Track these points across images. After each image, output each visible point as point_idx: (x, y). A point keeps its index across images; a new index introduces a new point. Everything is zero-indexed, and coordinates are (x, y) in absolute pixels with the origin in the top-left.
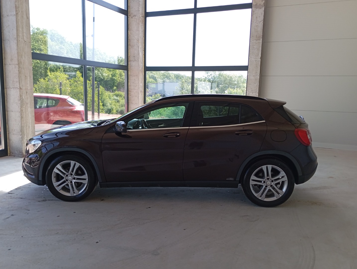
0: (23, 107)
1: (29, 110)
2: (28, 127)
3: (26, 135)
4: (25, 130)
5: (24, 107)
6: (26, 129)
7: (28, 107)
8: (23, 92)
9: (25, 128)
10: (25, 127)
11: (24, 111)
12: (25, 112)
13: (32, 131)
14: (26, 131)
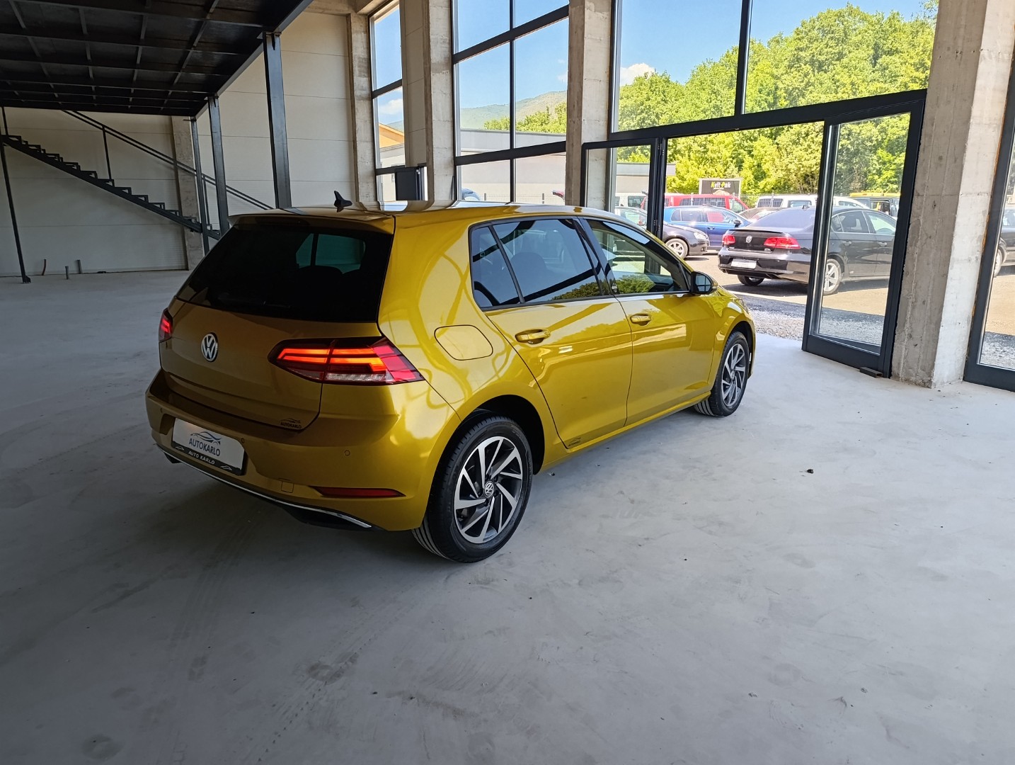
0: (915, 245)
1: (932, 255)
2: (919, 303)
3: (911, 324)
4: (910, 308)
5: (919, 243)
6: (913, 307)
7: (931, 248)
8: (922, 203)
9: (910, 304)
10: (911, 300)
11: (916, 256)
12: (918, 260)
13: (930, 317)
14: (911, 314)
